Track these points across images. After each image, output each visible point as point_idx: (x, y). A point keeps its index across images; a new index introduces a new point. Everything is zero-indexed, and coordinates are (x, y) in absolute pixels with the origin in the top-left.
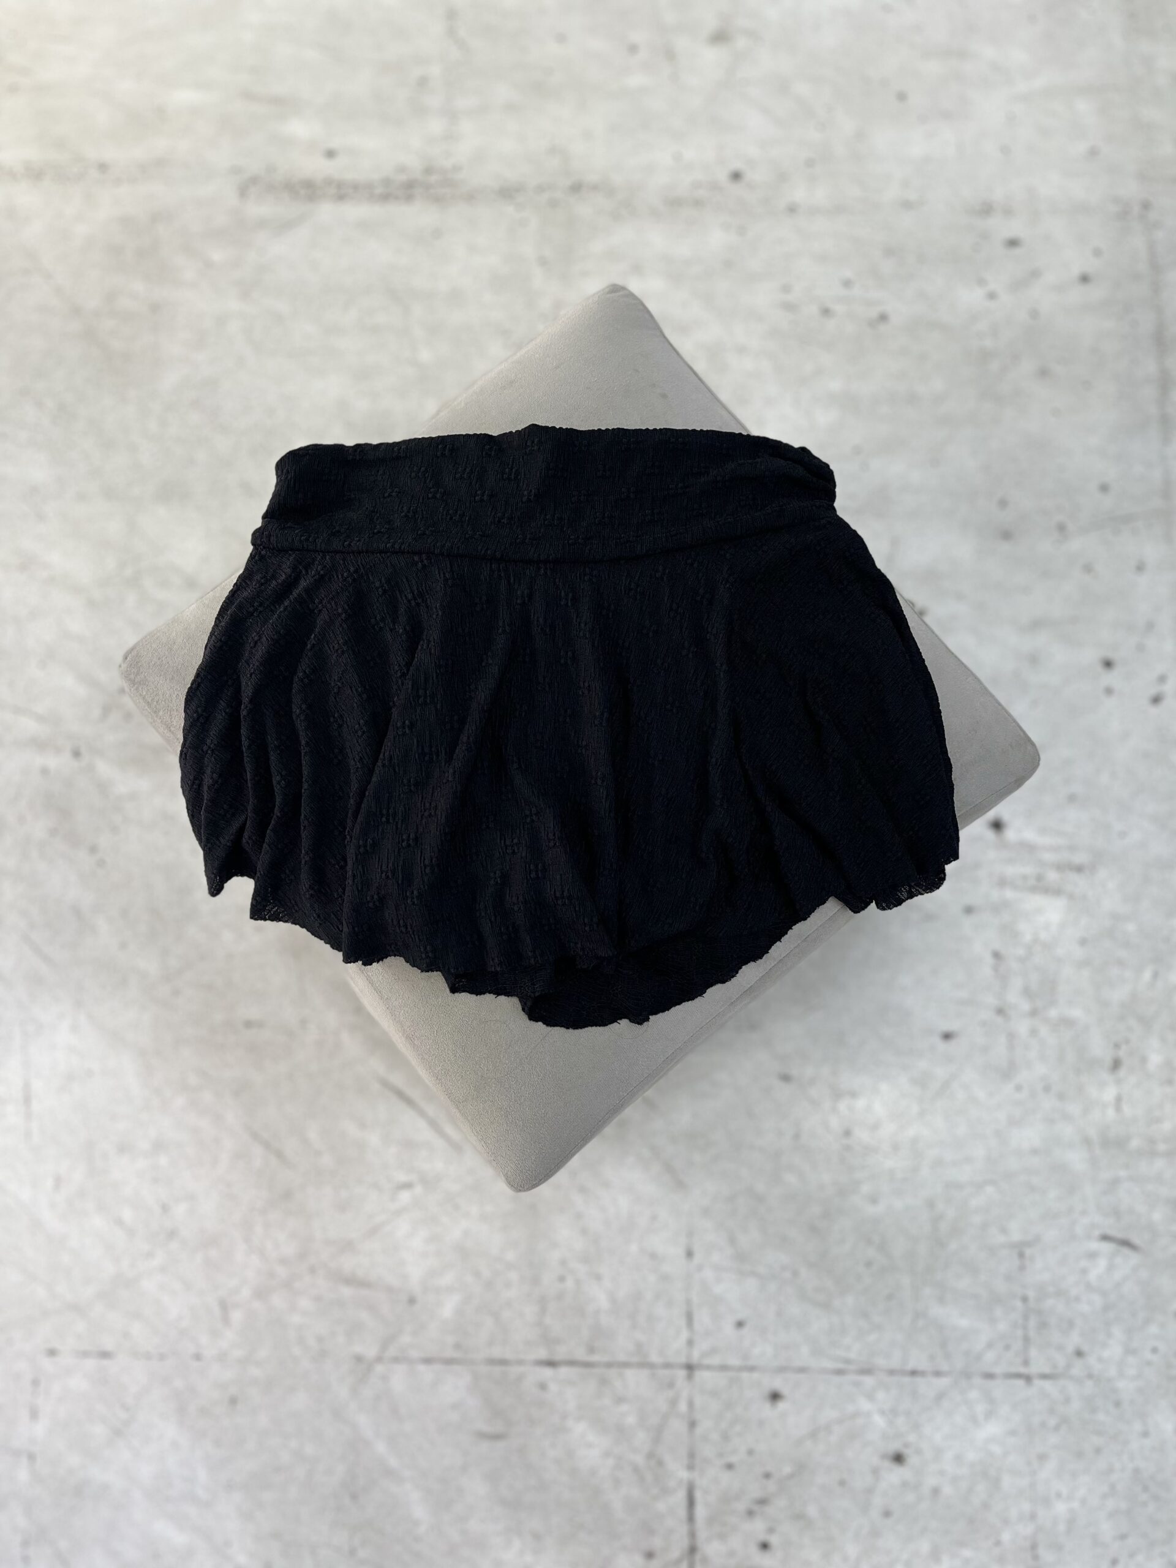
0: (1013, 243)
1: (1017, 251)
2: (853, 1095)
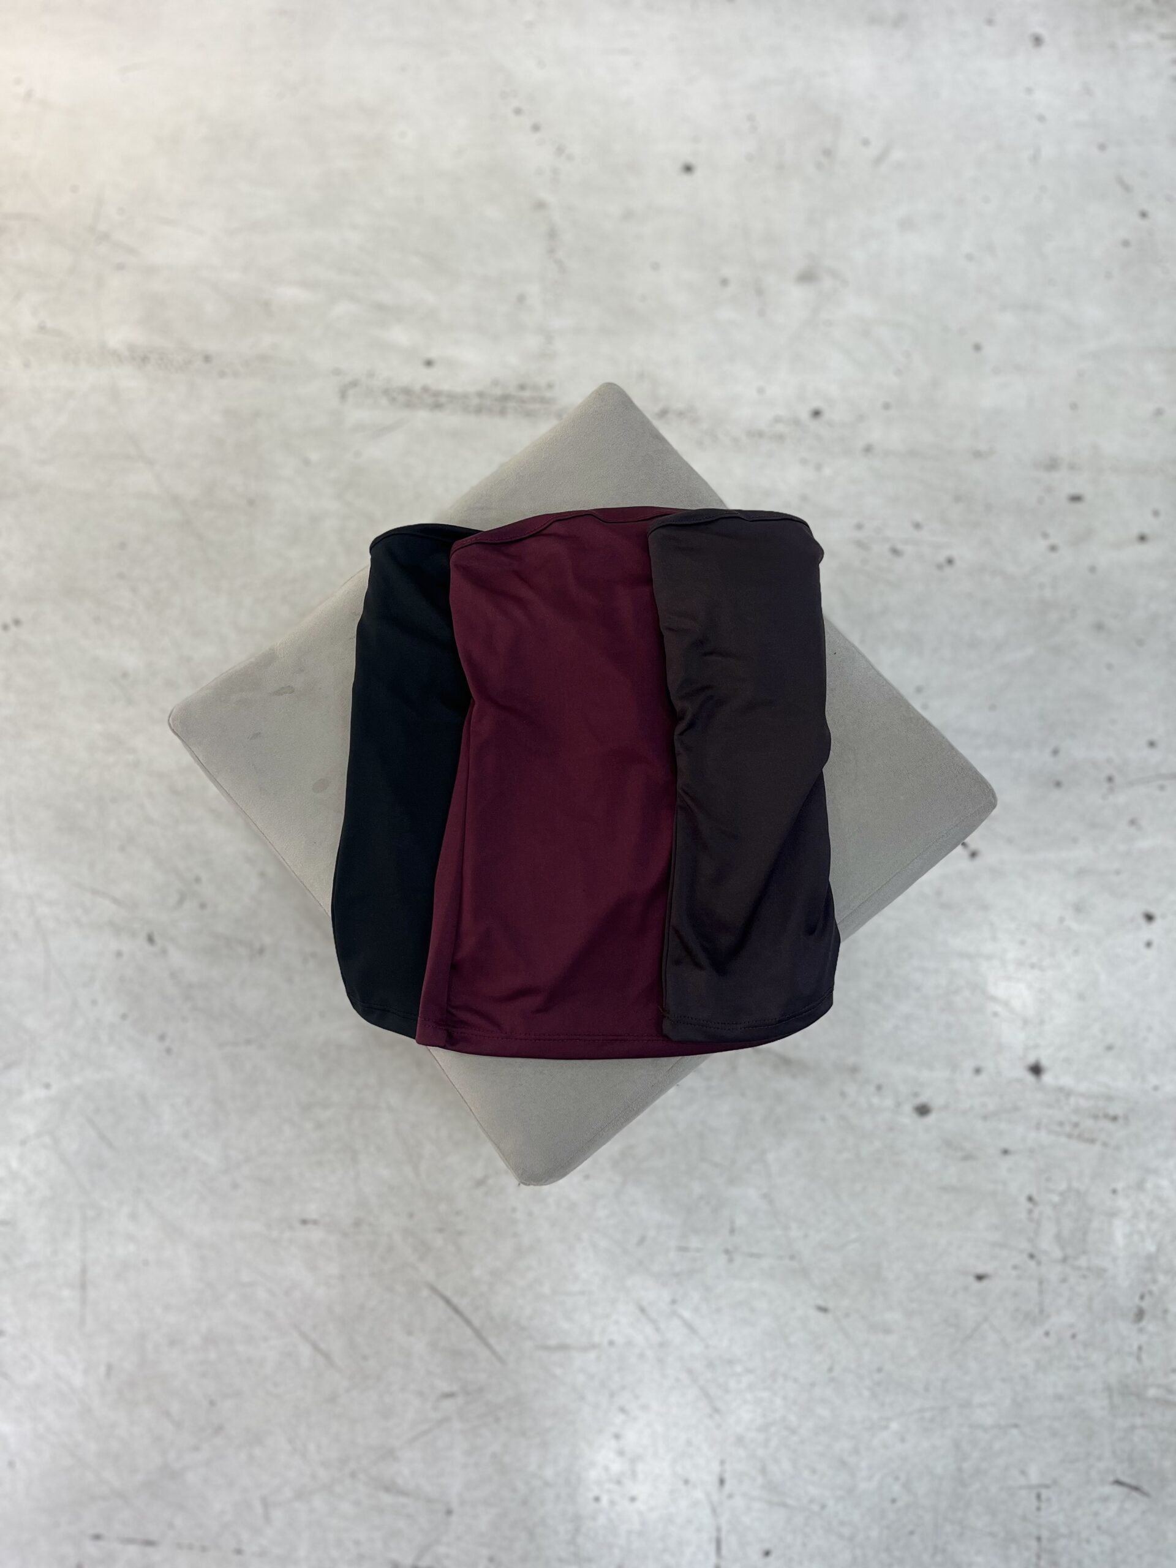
0: (1076, 499)
1: (1078, 506)
2: (887, 1331)
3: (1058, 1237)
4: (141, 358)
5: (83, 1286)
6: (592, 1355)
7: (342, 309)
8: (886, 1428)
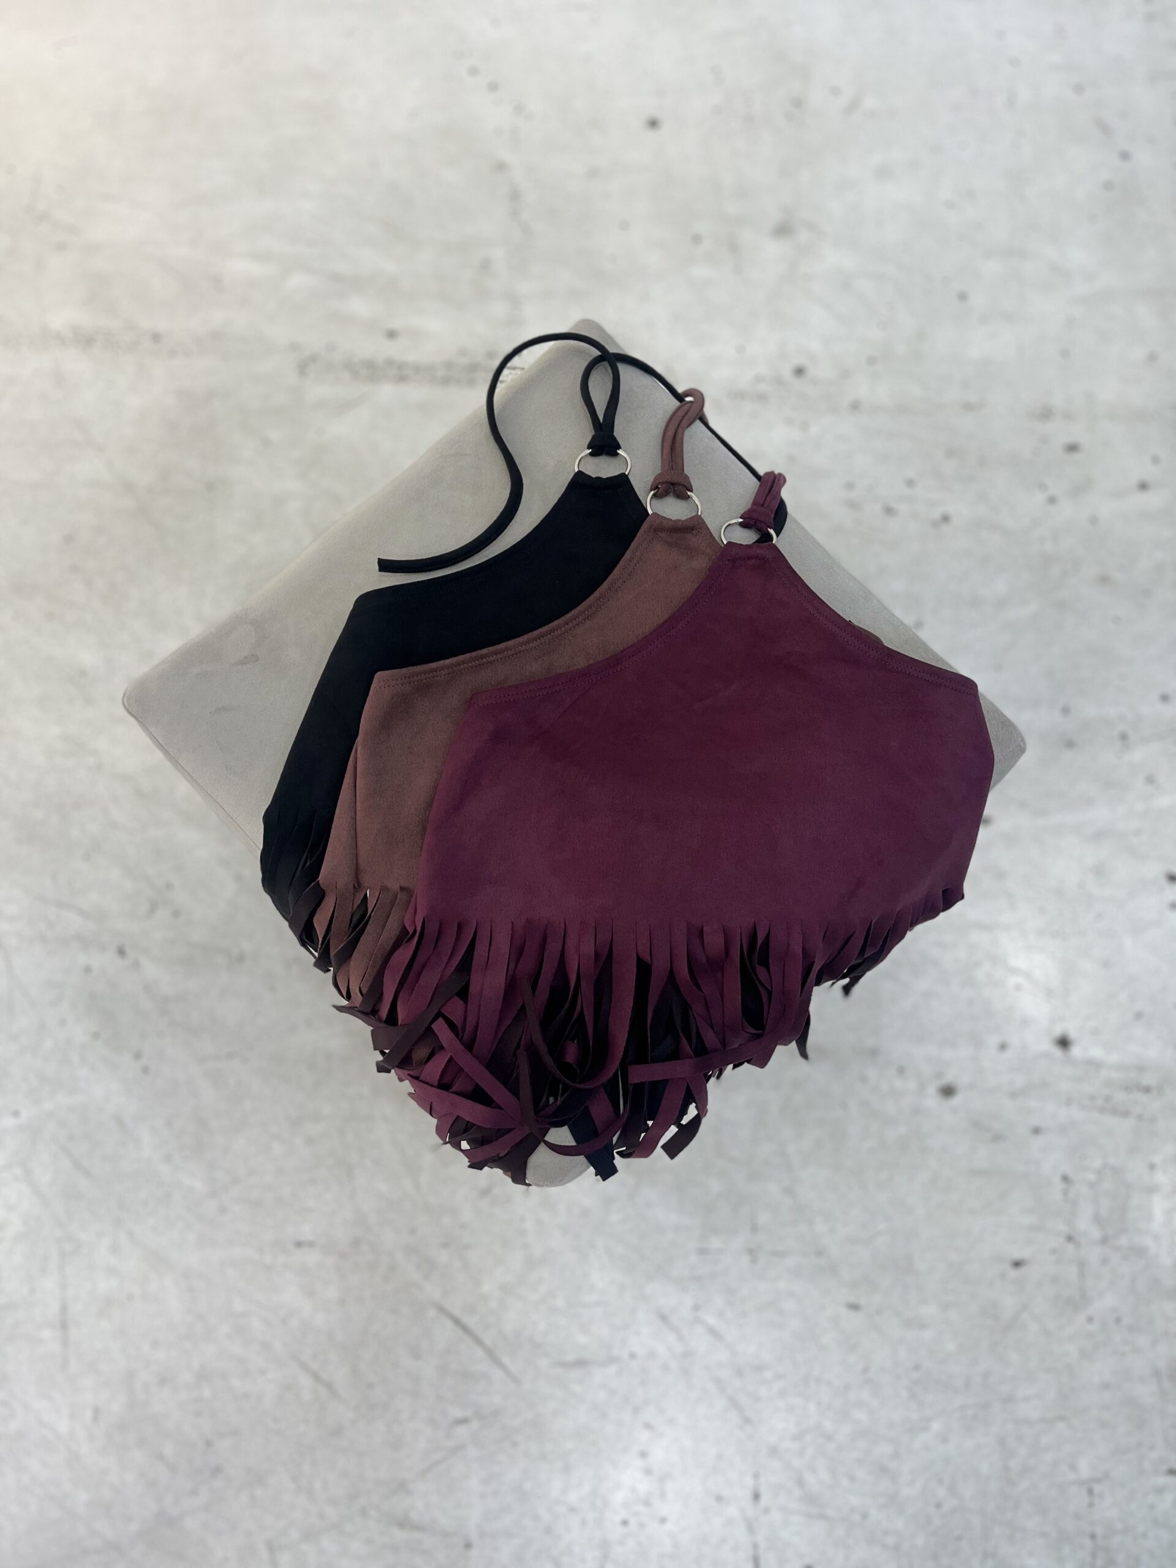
0: (1072, 448)
1: (1077, 456)
2: (923, 1326)
3: (1097, 1219)
4: (85, 340)
5: (64, 1326)
6: (612, 1370)
7: (298, 281)
8: (926, 1429)
